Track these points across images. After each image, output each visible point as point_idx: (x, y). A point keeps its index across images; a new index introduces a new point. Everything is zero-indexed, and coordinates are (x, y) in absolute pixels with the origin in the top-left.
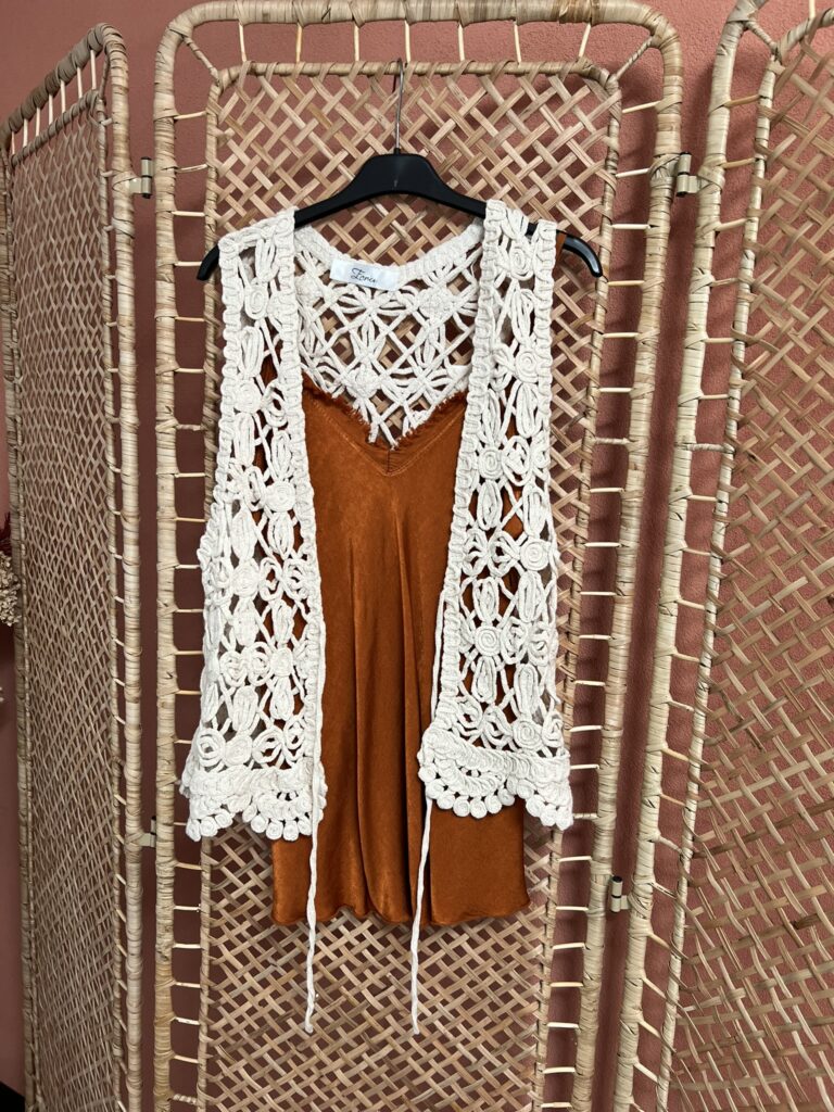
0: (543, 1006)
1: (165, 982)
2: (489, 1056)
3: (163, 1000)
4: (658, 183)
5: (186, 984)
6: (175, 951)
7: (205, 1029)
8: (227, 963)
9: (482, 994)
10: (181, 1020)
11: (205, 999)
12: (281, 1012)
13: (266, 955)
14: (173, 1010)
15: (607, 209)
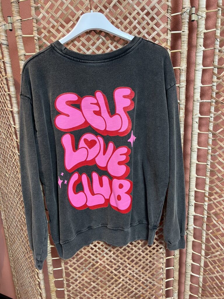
0: (164, 264)
1: (52, 280)
2: (150, 280)
3: (52, 285)
4: (184, 17)
5: (58, 279)
6: (54, 271)
7: (66, 290)
8: (71, 271)
9: (147, 265)
10: (58, 289)
11: (65, 282)
12: (89, 281)
13: (83, 266)
14: (56, 287)
15: (169, 27)
